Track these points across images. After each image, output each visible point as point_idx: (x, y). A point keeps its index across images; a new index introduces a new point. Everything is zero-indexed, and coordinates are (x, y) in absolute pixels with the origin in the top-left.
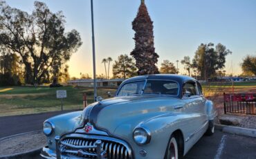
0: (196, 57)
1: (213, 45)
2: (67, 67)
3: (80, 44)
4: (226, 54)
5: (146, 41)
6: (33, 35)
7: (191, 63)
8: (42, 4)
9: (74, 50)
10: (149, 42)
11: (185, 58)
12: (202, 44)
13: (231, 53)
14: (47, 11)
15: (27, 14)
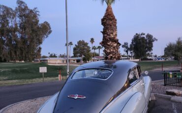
0: (132, 43)
1: (144, 34)
2: (40, 48)
3: (50, 32)
4: (153, 41)
5: (112, 33)
6: (16, 25)
7: (129, 47)
8: (22, 2)
9: (45, 36)
10: (114, 34)
11: (125, 43)
12: (137, 34)
13: (157, 40)
14: (26, 8)
15: (12, 9)
